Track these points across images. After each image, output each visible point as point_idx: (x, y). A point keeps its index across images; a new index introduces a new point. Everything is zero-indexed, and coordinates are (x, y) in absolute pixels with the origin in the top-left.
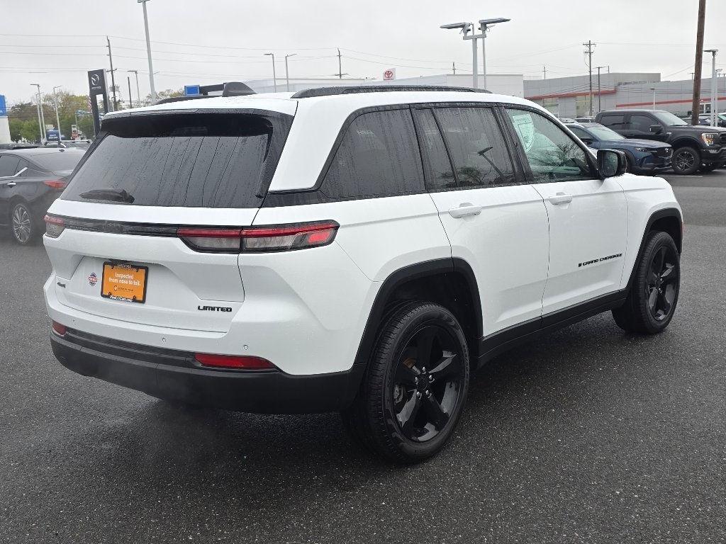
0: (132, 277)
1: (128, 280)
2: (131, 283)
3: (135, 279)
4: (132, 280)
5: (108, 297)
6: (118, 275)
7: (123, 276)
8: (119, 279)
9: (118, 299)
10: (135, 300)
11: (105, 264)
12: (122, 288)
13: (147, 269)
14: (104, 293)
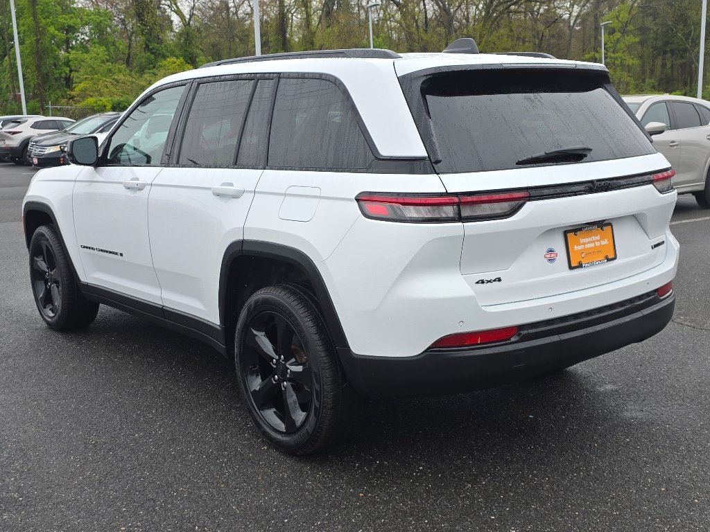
0: (598, 238)
1: (594, 242)
2: (598, 244)
3: (602, 239)
4: (598, 241)
5: (580, 266)
6: (582, 241)
7: (586, 240)
8: (584, 244)
9: (592, 264)
10: (609, 260)
11: (566, 233)
12: (590, 253)
13: (610, 224)
14: (573, 265)
